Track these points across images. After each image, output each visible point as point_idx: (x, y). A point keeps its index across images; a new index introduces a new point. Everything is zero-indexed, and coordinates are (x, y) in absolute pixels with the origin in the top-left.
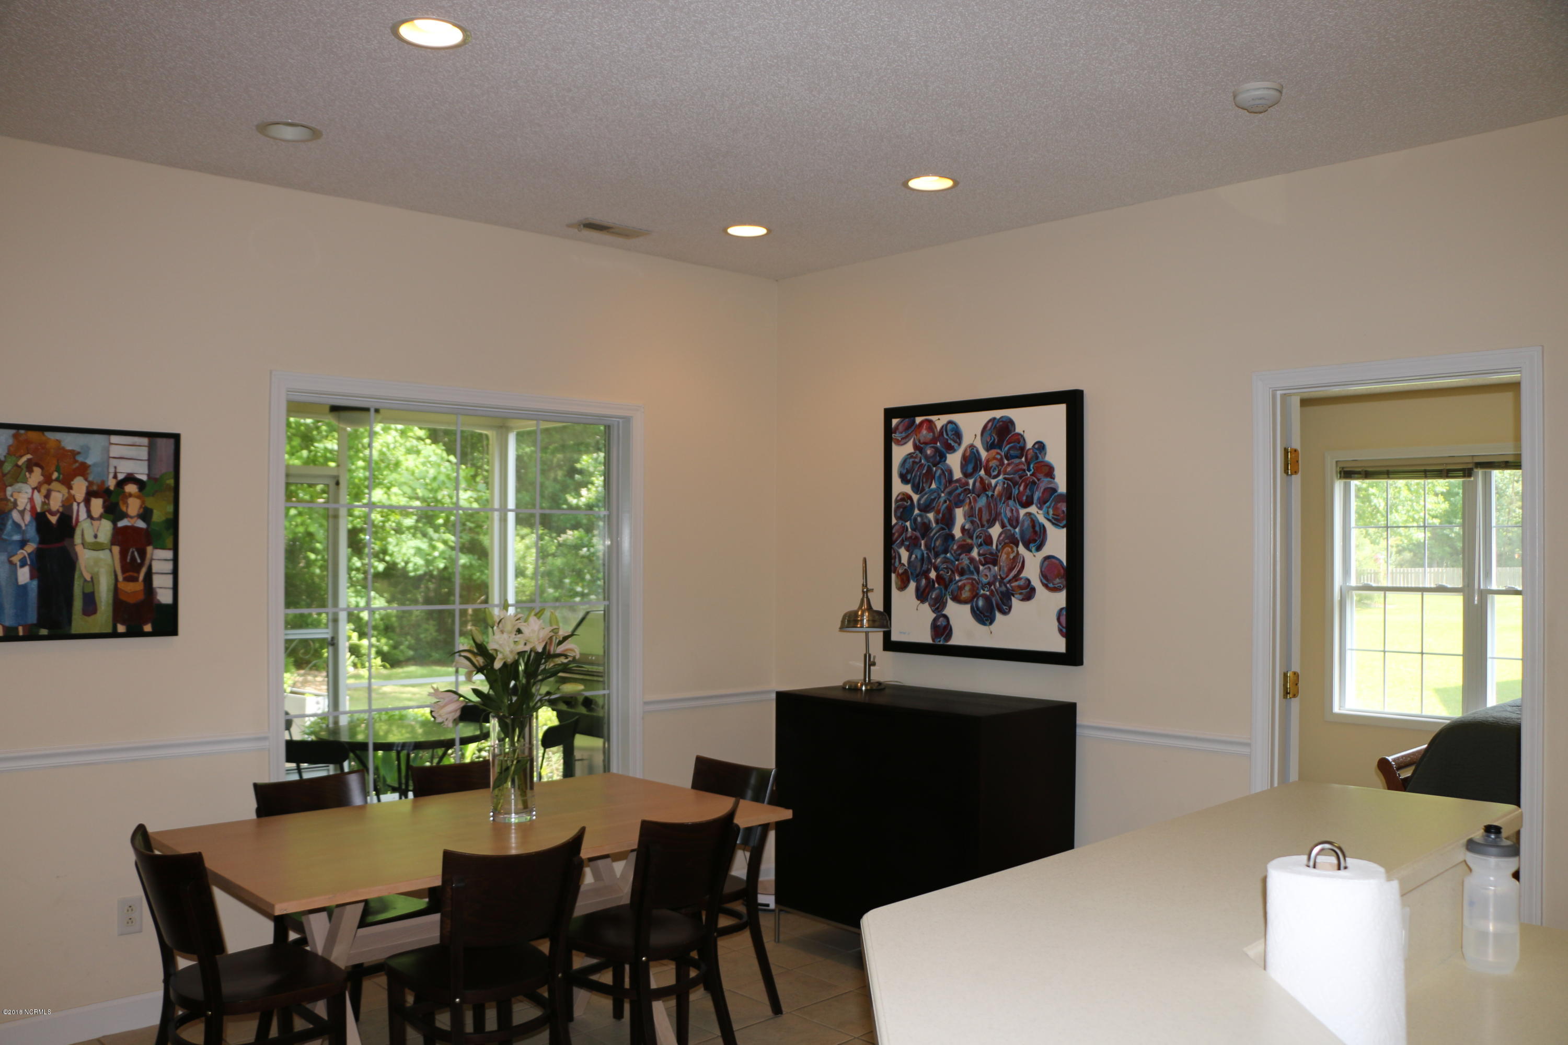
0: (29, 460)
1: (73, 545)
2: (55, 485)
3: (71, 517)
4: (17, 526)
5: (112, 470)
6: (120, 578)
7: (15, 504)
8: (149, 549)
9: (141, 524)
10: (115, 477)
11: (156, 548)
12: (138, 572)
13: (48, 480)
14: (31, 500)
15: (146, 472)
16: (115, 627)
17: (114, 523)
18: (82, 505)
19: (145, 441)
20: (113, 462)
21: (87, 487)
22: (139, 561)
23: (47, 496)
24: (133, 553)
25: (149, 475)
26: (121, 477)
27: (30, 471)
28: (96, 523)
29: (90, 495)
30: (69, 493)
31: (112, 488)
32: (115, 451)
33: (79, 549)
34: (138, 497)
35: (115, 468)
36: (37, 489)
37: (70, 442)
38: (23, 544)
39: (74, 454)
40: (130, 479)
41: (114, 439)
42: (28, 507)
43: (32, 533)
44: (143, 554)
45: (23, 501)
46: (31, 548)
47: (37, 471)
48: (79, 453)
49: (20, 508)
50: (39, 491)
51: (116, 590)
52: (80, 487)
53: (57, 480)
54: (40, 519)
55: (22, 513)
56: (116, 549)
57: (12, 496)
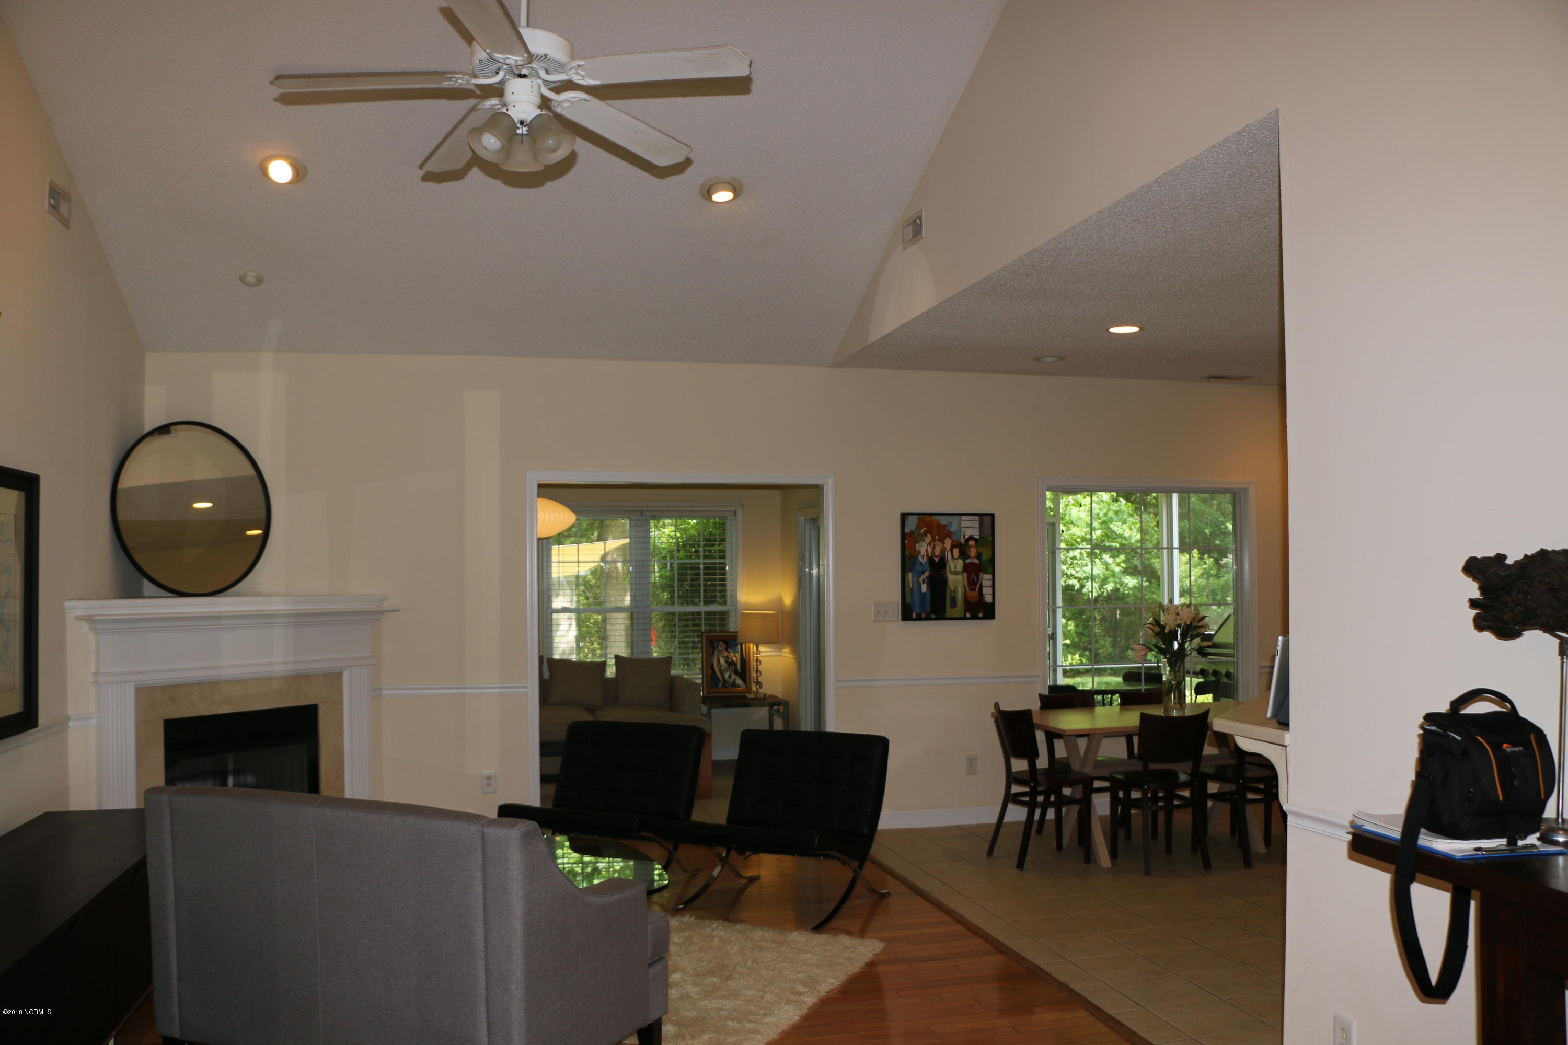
0: (925, 530)
1: (946, 573)
2: (937, 543)
3: (944, 558)
4: (921, 563)
5: (962, 534)
6: (967, 589)
7: (920, 553)
8: (981, 574)
9: (977, 561)
10: (964, 537)
11: (984, 573)
12: (976, 586)
13: (933, 540)
14: (927, 550)
15: (979, 534)
16: (965, 615)
17: (964, 561)
18: (949, 552)
19: (977, 518)
20: (963, 530)
21: (952, 543)
22: (976, 580)
23: (934, 548)
24: (973, 576)
25: (980, 536)
26: (967, 537)
27: (926, 536)
28: (956, 561)
29: (953, 547)
30: (943, 546)
31: (963, 543)
32: (964, 524)
33: (948, 574)
34: (975, 547)
35: (964, 532)
36: (929, 544)
37: (944, 520)
38: (923, 572)
39: (945, 526)
40: (971, 538)
41: (963, 518)
42: (925, 554)
43: (928, 568)
44: (978, 577)
45: (923, 552)
46: (927, 574)
47: (929, 535)
48: (947, 526)
49: (922, 554)
50: (930, 546)
51: (965, 595)
52: (948, 543)
53: (938, 540)
54: (931, 559)
55: (923, 557)
56: (965, 574)
57: (918, 548)
